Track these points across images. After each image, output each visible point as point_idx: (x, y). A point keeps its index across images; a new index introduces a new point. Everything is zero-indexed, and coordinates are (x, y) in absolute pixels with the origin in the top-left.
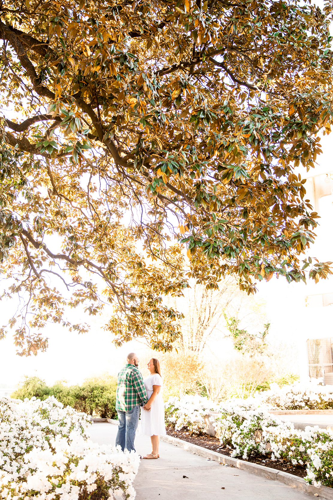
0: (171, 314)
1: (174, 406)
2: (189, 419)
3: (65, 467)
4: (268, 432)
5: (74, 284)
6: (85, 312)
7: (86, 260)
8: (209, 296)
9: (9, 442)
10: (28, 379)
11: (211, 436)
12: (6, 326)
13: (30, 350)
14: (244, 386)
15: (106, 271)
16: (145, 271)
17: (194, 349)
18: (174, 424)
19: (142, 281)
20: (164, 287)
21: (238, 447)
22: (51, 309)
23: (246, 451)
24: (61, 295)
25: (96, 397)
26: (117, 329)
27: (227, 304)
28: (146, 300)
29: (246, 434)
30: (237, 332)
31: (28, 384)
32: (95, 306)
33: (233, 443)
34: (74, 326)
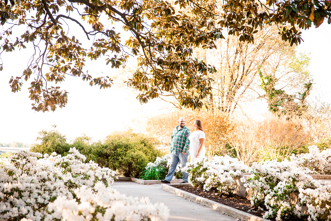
0: (202, 67)
1: (202, 166)
2: (219, 179)
3: (92, 217)
4: (305, 194)
5: (94, 33)
6: (107, 64)
7: (108, 5)
8: (244, 52)
9: (32, 193)
10: (47, 135)
11: (242, 198)
12: (20, 78)
13: (47, 105)
14: (279, 150)
15: (131, 18)
16: (174, 20)
17: (225, 110)
18: (202, 184)
19: (169, 30)
20: (195, 38)
21: (270, 209)
22: (69, 61)
23: (279, 213)
24: (80, 44)
25: (120, 155)
26: (142, 84)
27: (264, 60)
28: (174, 51)
29: (281, 196)
30: (273, 92)
31: (47, 140)
32: (118, 57)
33: (265, 204)
34: (95, 80)
